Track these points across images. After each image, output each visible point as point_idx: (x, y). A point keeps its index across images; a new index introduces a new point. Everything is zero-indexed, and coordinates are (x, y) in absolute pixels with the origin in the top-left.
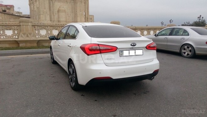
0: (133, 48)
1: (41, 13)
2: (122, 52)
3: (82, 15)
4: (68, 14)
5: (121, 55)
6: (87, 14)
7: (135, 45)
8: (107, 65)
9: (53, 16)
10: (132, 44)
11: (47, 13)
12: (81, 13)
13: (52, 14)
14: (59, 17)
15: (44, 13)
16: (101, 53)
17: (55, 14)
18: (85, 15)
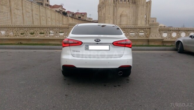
0: (97, 43)
1: (106, 18)
2: (87, 46)
3: (143, 18)
4: (129, 18)
5: (87, 49)
6: (148, 16)
7: (99, 41)
8: (73, 55)
9: (115, 21)
10: (96, 40)
11: (111, 18)
12: (142, 16)
13: (115, 19)
14: (120, 22)
15: (108, 18)
16: (70, 46)
17: (118, 18)
18: (146, 18)
